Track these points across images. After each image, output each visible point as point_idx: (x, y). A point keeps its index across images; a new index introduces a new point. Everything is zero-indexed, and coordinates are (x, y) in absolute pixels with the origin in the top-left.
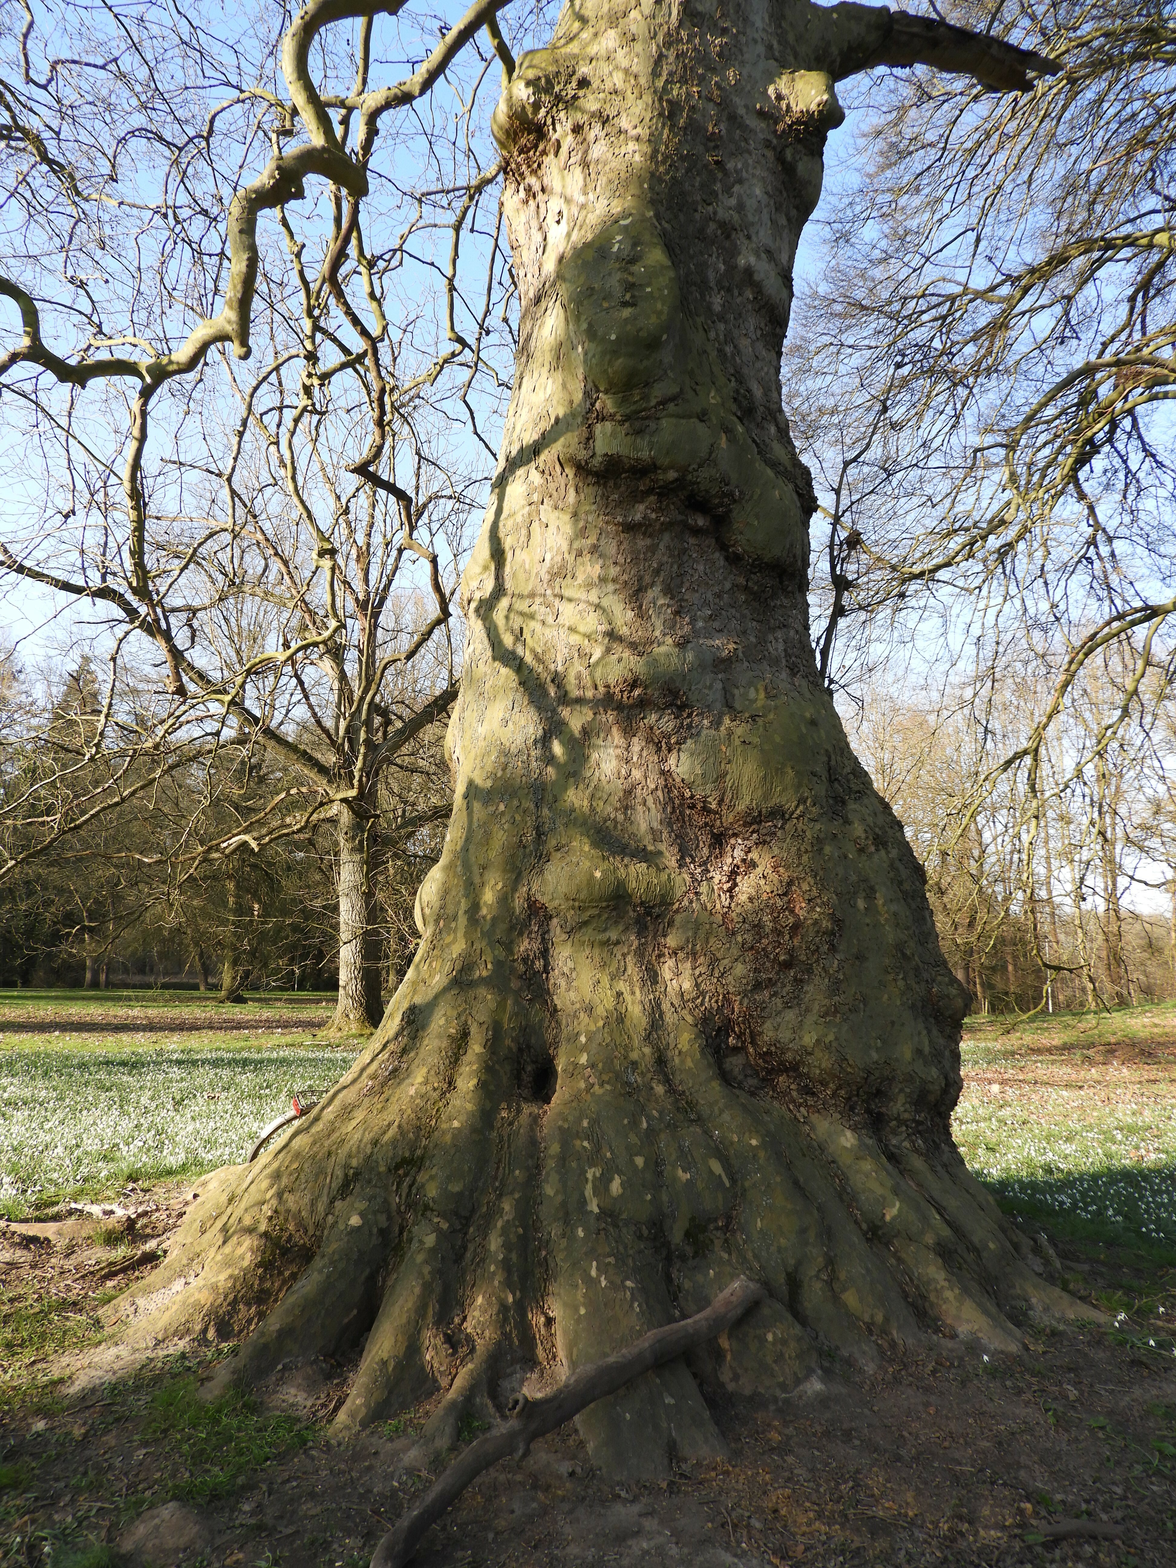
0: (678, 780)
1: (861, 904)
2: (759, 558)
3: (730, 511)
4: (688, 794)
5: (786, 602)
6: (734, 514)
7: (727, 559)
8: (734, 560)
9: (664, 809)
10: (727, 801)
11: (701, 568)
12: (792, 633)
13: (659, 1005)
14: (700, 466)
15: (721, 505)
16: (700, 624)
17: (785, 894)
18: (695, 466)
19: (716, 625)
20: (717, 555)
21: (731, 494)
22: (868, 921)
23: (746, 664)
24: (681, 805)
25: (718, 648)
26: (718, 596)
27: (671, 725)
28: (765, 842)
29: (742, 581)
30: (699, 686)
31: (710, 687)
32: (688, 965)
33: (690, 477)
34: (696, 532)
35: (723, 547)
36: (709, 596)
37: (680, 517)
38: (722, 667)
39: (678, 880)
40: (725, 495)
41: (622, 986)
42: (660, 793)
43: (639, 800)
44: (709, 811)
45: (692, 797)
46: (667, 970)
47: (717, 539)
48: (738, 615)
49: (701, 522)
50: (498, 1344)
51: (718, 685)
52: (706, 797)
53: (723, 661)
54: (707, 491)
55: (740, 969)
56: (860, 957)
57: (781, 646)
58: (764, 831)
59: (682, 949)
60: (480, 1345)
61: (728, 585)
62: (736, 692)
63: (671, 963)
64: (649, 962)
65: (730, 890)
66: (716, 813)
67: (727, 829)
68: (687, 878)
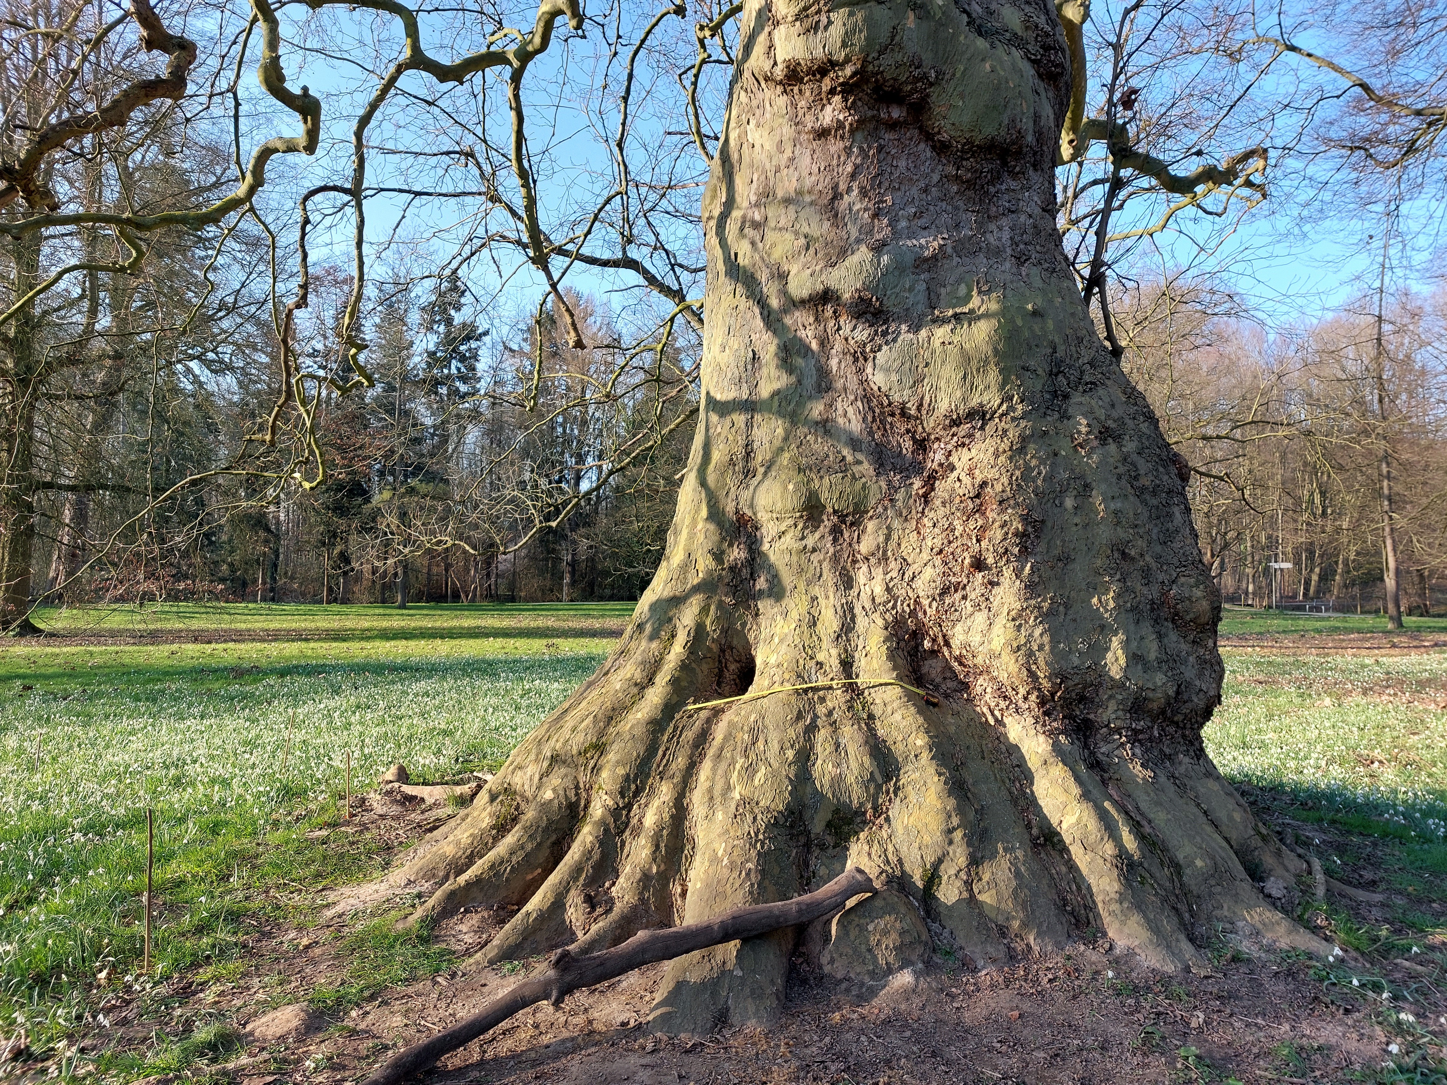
0: (876, 388)
1: (1069, 503)
2: (969, 142)
3: (928, 95)
4: (886, 402)
5: (1013, 184)
6: (934, 98)
7: (934, 148)
8: (941, 148)
9: (864, 420)
10: (926, 406)
11: (902, 163)
12: (1023, 218)
13: (851, 609)
14: (880, 53)
15: (915, 90)
16: (903, 224)
17: (978, 496)
18: (875, 55)
19: (921, 222)
20: (922, 146)
21: (925, 77)
22: (1077, 520)
23: (956, 259)
24: (882, 413)
25: (921, 247)
26: (925, 190)
27: (866, 333)
28: (963, 445)
29: (951, 170)
30: (897, 290)
31: (911, 289)
32: (880, 570)
33: (870, 68)
34: (893, 125)
35: (928, 136)
36: (914, 191)
37: (870, 113)
38: (926, 266)
39: (874, 488)
40: (917, 80)
41: (816, 591)
42: (859, 404)
43: (840, 411)
44: (909, 417)
45: (890, 404)
46: (861, 576)
47: (921, 129)
48: (949, 208)
49: (896, 113)
50: (634, 908)
51: (922, 286)
52: (904, 404)
53: (926, 260)
54: (895, 80)
55: (929, 573)
56: (1065, 559)
57: (1006, 235)
58: (962, 434)
59: (873, 554)
60: (619, 908)
61: (936, 177)
62: (943, 291)
63: (865, 568)
64: (844, 568)
65: (925, 496)
66: (917, 418)
67: (929, 435)
68: (883, 484)
